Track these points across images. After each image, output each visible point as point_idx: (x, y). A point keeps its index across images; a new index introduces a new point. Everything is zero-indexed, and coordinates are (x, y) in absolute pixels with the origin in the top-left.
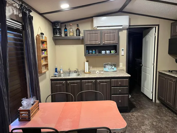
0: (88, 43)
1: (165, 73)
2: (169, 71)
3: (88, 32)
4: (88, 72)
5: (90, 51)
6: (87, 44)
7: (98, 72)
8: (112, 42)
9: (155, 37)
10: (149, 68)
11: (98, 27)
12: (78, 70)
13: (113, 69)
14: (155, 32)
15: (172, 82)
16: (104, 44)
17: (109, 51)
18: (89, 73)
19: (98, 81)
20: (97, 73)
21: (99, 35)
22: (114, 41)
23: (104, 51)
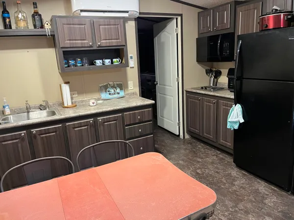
0: (67, 43)
1: (198, 91)
2: (202, 88)
3: (64, 21)
4: (70, 104)
5: (72, 62)
6: (63, 46)
7: (93, 103)
8: (114, 42)
9: (177, 34)
10: (171, 86)
11: (82, 11)
12: (47, 102)
13: (118, 93)
14: (177, 27)
15: (212, 104)
16: (99, 46)
17: (110, 60)
18: (74, 106)
19: (100, 119)
20: (91, 104)
21: (87, 27)
22: (118, 40)
23: (101, 61)
